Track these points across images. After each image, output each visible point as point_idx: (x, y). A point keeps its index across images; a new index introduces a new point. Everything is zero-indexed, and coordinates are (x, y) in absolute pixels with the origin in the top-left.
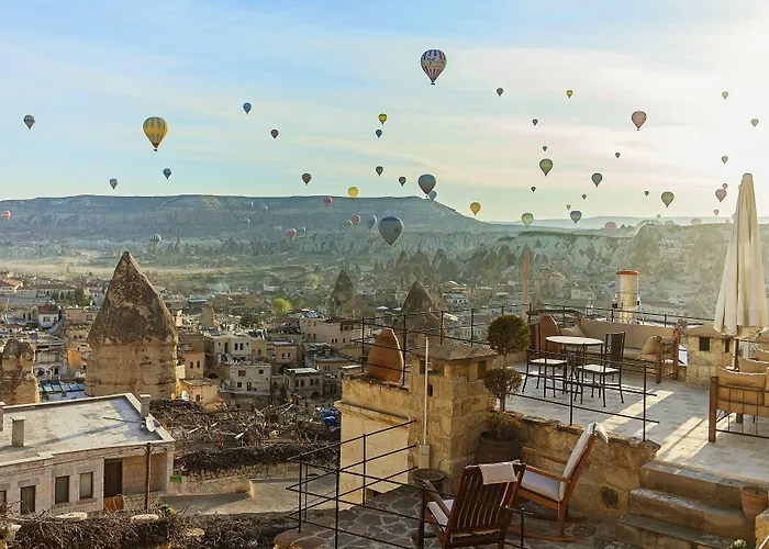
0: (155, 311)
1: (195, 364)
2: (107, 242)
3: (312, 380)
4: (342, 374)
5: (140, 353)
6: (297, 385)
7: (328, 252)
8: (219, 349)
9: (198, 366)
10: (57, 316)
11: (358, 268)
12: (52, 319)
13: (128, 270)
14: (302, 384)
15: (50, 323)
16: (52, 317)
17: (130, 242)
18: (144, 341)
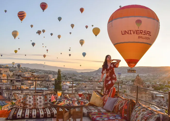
0: (144, 86)
5: (141, 95)
13: (138, 78)
18: (142, 92)
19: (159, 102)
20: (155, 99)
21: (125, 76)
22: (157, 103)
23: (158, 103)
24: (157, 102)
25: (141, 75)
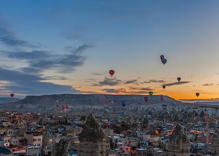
0: (99, 131)
1: (108, 146)
2: (72, 107)
3: (144, 153)
4: (153, 151)
5: (95, 143)
6: (139, 154)
7: (136, 111)
8: (114, 141)
9: (108, 147)
10: (63, 129)
11: (147, 116)
12: (62, 130)
13: (91, 119)
14: (141, 154)
15: (61, 131)
16: (62, 129)
17: (78, 107)
18: (96, 140)
19: (121, 151)
20: (115, 148)
21: (70, 110)
22: (118, 154)
23: (120, 153)
24: (118, 151)
25: (95, 107)
